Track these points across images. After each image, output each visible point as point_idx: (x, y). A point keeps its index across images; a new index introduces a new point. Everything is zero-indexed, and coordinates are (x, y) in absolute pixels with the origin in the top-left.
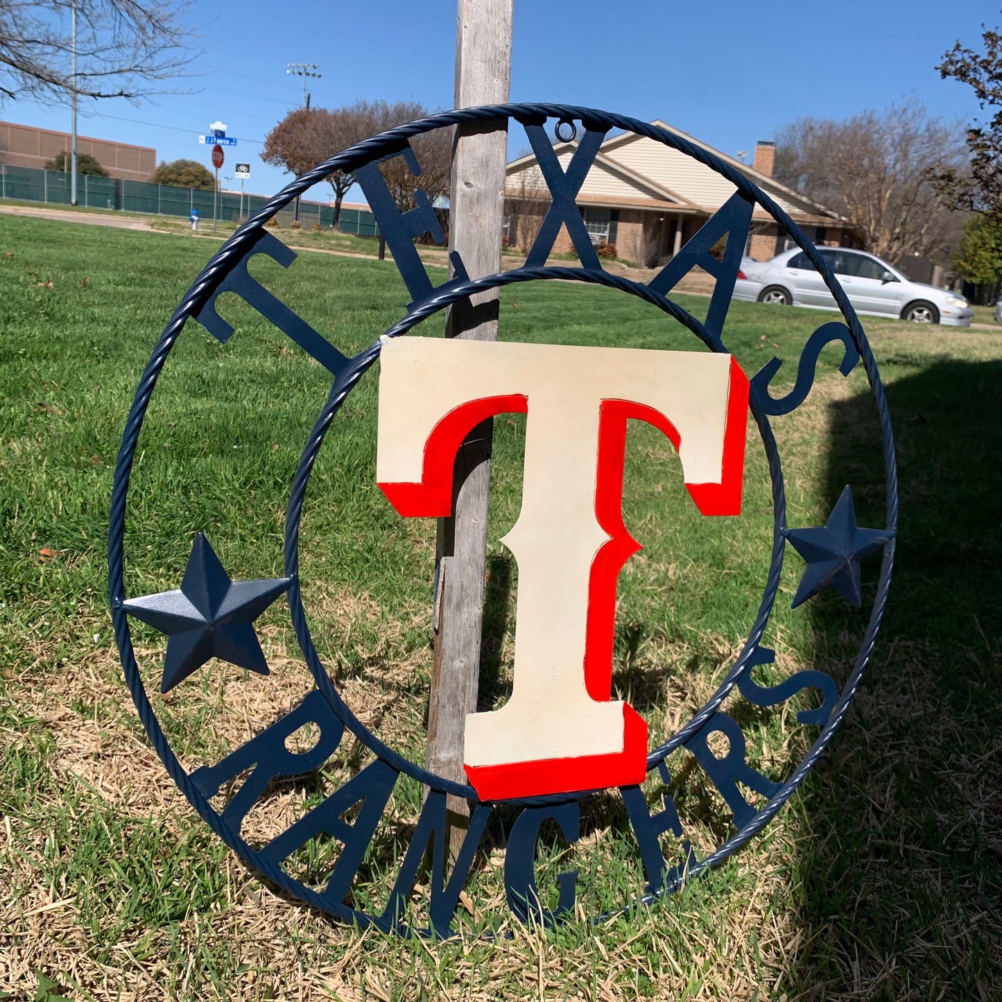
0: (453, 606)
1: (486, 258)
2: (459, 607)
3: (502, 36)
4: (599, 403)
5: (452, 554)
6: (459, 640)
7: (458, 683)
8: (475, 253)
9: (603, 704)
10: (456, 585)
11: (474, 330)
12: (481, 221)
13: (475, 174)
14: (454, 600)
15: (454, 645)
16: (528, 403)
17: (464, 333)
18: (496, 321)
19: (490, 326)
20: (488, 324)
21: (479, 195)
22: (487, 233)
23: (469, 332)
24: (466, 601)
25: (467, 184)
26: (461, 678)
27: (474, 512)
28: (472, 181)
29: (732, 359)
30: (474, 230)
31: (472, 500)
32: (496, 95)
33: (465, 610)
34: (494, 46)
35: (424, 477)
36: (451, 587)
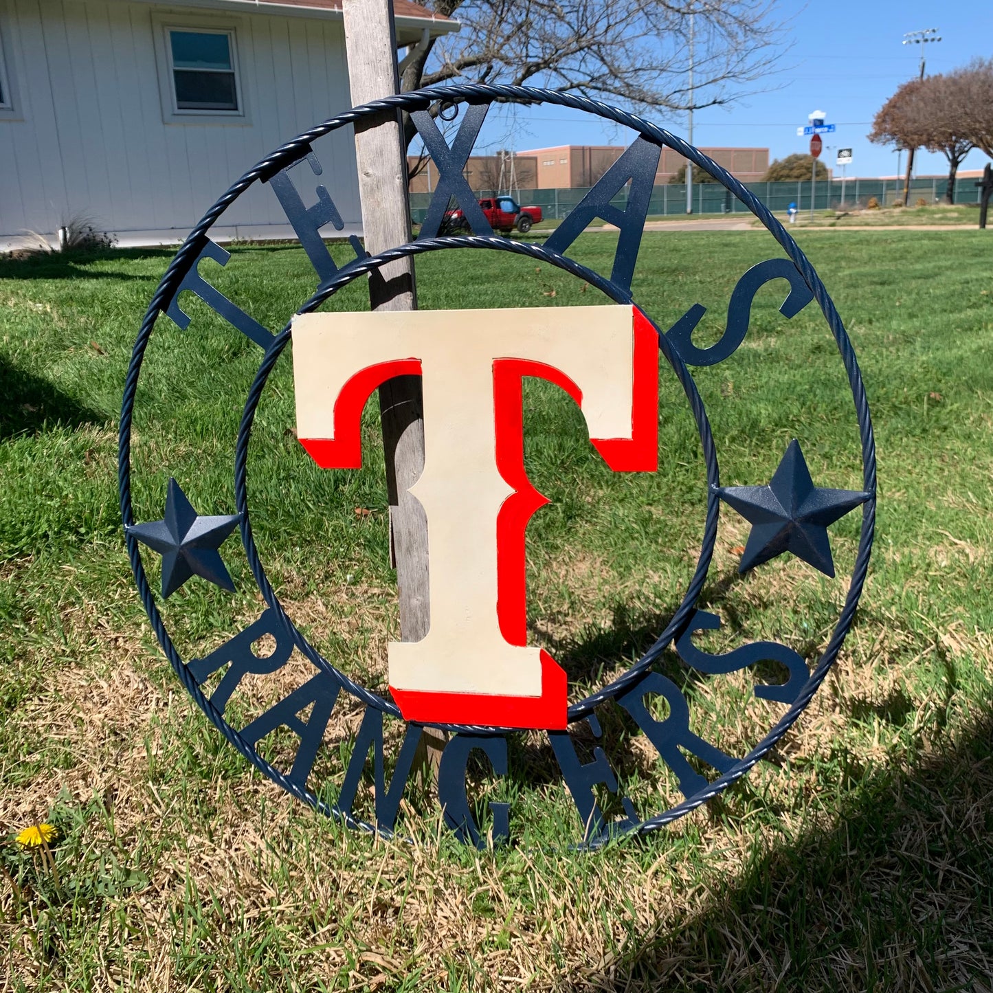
0: (403, 550)
1: (392, 237)
2: (409, 551)
3: (380, 36)
4: (492, 362)
5: (397, 504)
6: (413, 580)
7: (417, 618)
8: (381, 234)
9: (519, 648)
10: (404, 531)
11: (390, 302)
12: (383, 205)
13: (373, 164)
14: (404, 546)
15: (409, 585)
16: (422, 366)
17: (381, 306)
18: (409, 293)
19: (405, 298)
20: (402, 296)
21: (378, 182)
22: (390, 217)
23: (385, 305)
24: (415, 546)
25: (367, 174)
26: (419, 614)
27: (412, 467)
28: (370, 171)
29: (634, 309)
30: (378, 214)
31: (408, 455)
32: (382, 91)
33: (415, 554)
34: (373, 48)
35: (336, 433)
36: (399, 532)
